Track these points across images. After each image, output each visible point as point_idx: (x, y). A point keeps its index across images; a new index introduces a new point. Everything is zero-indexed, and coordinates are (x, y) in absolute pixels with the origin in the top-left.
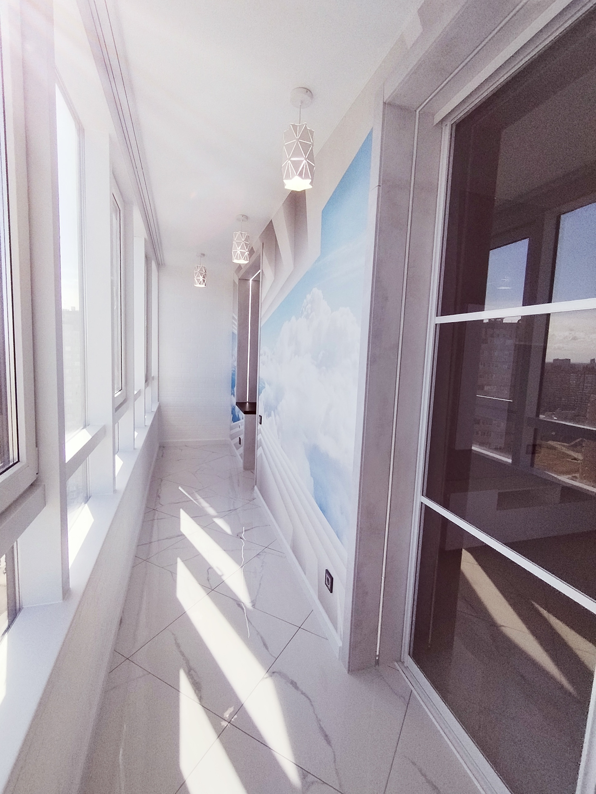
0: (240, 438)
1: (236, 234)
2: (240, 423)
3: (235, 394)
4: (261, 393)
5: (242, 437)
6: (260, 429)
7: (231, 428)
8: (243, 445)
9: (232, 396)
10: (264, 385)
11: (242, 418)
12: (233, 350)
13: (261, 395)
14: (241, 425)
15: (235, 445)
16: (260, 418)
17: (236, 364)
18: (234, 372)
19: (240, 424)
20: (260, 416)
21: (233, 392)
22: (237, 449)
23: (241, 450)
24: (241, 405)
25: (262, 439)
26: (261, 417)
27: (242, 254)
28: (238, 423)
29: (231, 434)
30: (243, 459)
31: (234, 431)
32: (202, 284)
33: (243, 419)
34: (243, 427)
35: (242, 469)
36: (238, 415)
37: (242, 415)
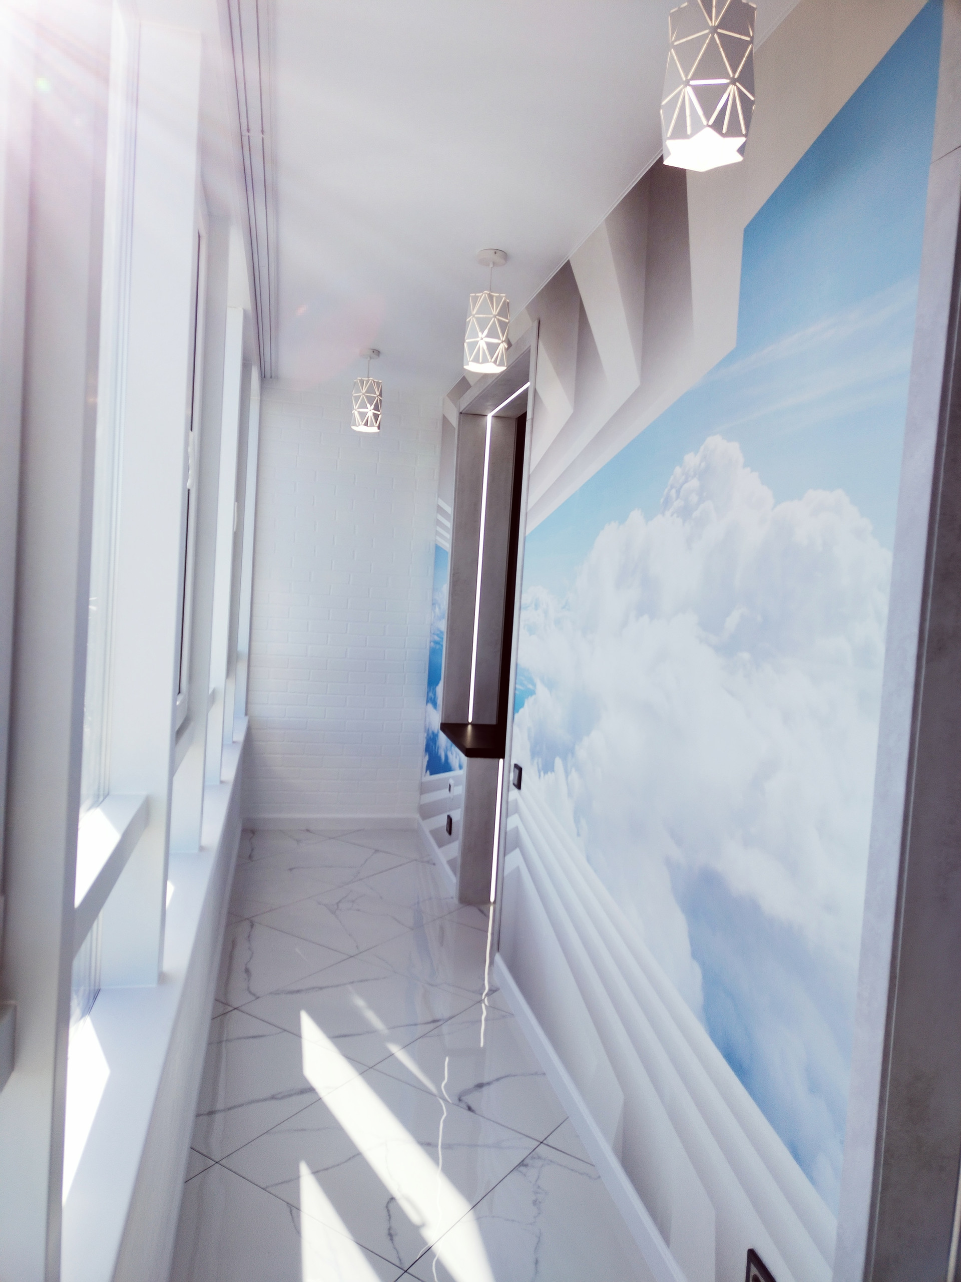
0: (450, 820)
1: (476, 299)
2: (453, 777)
3: (440, 701)
4: (522, 705)
5: (458, 816)
6: (516, 801)
7: (424, 789)
8: (461, 836)
9: (430, 706)
10: (530, 686)
11: (457, 765)
12: (434, 590)
13: (521, 711)
14: (455, 785)
15: (434, 833)
16: (517, 771)
17: (443, 625)
18: (438, 647)
19: (452, 782)
20: (516, 766)
21: (431, 694)
22: (440, 845)
23: (454, 849)
24: (453, 730)
25: (522, 830)
26: (520, 770)
27: (492, 348)
28: (448, 778)
29: (422, 802)
30: (458, 875)
31: (429, 798)
32: (372, 425)
33: (461, 767)
34: (460, 791)
35: (456, 901)
36: (446, 757)
37: (457, 757)
